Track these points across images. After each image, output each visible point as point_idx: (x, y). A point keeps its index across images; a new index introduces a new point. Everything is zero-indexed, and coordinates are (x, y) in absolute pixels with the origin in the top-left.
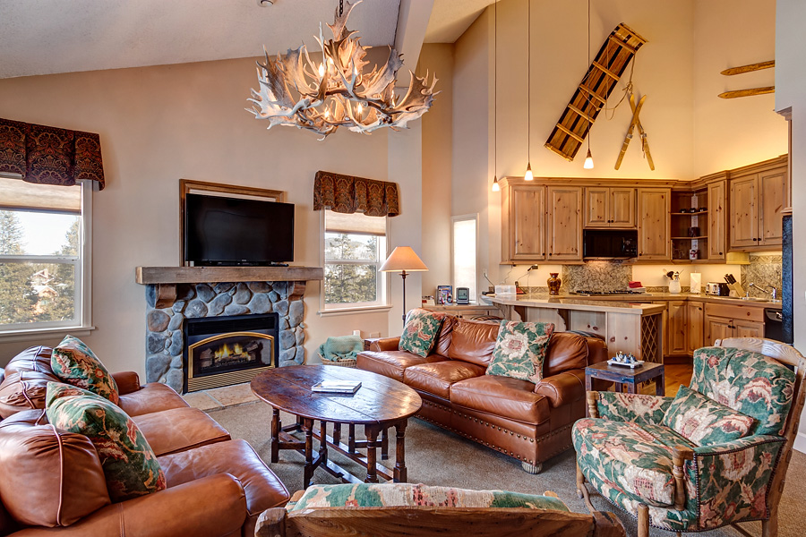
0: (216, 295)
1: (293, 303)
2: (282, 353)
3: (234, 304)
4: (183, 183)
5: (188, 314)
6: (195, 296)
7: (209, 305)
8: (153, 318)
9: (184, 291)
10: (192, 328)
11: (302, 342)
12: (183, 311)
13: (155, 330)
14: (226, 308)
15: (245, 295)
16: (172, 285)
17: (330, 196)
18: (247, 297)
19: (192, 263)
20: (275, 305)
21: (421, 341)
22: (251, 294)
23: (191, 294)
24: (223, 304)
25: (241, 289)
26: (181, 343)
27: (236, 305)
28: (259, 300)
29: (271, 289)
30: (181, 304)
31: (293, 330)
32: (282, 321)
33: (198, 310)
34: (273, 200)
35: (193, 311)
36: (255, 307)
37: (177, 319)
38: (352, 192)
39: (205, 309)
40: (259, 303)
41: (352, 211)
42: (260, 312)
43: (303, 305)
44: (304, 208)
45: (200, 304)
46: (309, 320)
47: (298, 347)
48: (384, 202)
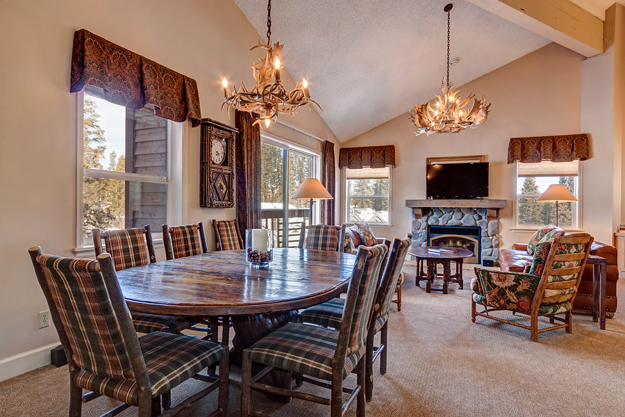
0: (443, 214)
1: (491, 222)
2: (483, 251)
3: (453, 220)
4: (428, 159)
5: (430, 223)
6: (432, 214)
7: (440, 219)
8: (414, 223)
9: (426, 211)
10: (432, 230)
11: (498, 246)
12: (427, 221)
13: (415, 229)
14: (449, 222)
15: (459, 215)
16: (419, 208)
17: (518, 153)
18: (460, 217)
19: (432, 198)
20: (478, 222)
21: (532, 245)
22: (463, 215)
23: (431, 213)
24: (447, 219)
25: (457, 211)
26: (426, 236)
27: (454, 220)
28: (467, 218)
29: (475, 212)
30: (426, 217)
31: (491, 238)
32: (483, 231)
33: (434, 221)
34: (478, 161)
35: (431, 221)
36: (465, 222)
37: (424, 225)
38: (539, 148)
39: (438, 221)
40: (468, 221)
41: (539, 161)
42: (468, 225)
43: (498, 223)
44: (499, 164)
45: (435, 218)
46: (503, 233)
47: (495, 249)
48: (572, 150)
